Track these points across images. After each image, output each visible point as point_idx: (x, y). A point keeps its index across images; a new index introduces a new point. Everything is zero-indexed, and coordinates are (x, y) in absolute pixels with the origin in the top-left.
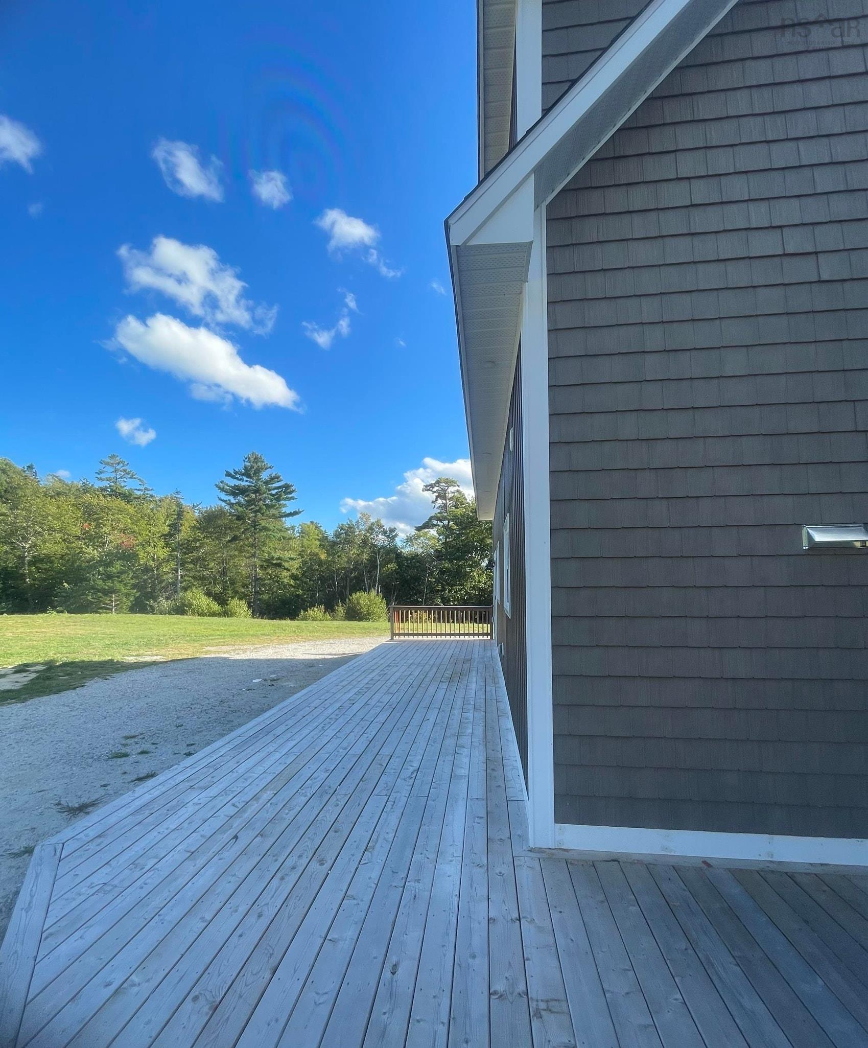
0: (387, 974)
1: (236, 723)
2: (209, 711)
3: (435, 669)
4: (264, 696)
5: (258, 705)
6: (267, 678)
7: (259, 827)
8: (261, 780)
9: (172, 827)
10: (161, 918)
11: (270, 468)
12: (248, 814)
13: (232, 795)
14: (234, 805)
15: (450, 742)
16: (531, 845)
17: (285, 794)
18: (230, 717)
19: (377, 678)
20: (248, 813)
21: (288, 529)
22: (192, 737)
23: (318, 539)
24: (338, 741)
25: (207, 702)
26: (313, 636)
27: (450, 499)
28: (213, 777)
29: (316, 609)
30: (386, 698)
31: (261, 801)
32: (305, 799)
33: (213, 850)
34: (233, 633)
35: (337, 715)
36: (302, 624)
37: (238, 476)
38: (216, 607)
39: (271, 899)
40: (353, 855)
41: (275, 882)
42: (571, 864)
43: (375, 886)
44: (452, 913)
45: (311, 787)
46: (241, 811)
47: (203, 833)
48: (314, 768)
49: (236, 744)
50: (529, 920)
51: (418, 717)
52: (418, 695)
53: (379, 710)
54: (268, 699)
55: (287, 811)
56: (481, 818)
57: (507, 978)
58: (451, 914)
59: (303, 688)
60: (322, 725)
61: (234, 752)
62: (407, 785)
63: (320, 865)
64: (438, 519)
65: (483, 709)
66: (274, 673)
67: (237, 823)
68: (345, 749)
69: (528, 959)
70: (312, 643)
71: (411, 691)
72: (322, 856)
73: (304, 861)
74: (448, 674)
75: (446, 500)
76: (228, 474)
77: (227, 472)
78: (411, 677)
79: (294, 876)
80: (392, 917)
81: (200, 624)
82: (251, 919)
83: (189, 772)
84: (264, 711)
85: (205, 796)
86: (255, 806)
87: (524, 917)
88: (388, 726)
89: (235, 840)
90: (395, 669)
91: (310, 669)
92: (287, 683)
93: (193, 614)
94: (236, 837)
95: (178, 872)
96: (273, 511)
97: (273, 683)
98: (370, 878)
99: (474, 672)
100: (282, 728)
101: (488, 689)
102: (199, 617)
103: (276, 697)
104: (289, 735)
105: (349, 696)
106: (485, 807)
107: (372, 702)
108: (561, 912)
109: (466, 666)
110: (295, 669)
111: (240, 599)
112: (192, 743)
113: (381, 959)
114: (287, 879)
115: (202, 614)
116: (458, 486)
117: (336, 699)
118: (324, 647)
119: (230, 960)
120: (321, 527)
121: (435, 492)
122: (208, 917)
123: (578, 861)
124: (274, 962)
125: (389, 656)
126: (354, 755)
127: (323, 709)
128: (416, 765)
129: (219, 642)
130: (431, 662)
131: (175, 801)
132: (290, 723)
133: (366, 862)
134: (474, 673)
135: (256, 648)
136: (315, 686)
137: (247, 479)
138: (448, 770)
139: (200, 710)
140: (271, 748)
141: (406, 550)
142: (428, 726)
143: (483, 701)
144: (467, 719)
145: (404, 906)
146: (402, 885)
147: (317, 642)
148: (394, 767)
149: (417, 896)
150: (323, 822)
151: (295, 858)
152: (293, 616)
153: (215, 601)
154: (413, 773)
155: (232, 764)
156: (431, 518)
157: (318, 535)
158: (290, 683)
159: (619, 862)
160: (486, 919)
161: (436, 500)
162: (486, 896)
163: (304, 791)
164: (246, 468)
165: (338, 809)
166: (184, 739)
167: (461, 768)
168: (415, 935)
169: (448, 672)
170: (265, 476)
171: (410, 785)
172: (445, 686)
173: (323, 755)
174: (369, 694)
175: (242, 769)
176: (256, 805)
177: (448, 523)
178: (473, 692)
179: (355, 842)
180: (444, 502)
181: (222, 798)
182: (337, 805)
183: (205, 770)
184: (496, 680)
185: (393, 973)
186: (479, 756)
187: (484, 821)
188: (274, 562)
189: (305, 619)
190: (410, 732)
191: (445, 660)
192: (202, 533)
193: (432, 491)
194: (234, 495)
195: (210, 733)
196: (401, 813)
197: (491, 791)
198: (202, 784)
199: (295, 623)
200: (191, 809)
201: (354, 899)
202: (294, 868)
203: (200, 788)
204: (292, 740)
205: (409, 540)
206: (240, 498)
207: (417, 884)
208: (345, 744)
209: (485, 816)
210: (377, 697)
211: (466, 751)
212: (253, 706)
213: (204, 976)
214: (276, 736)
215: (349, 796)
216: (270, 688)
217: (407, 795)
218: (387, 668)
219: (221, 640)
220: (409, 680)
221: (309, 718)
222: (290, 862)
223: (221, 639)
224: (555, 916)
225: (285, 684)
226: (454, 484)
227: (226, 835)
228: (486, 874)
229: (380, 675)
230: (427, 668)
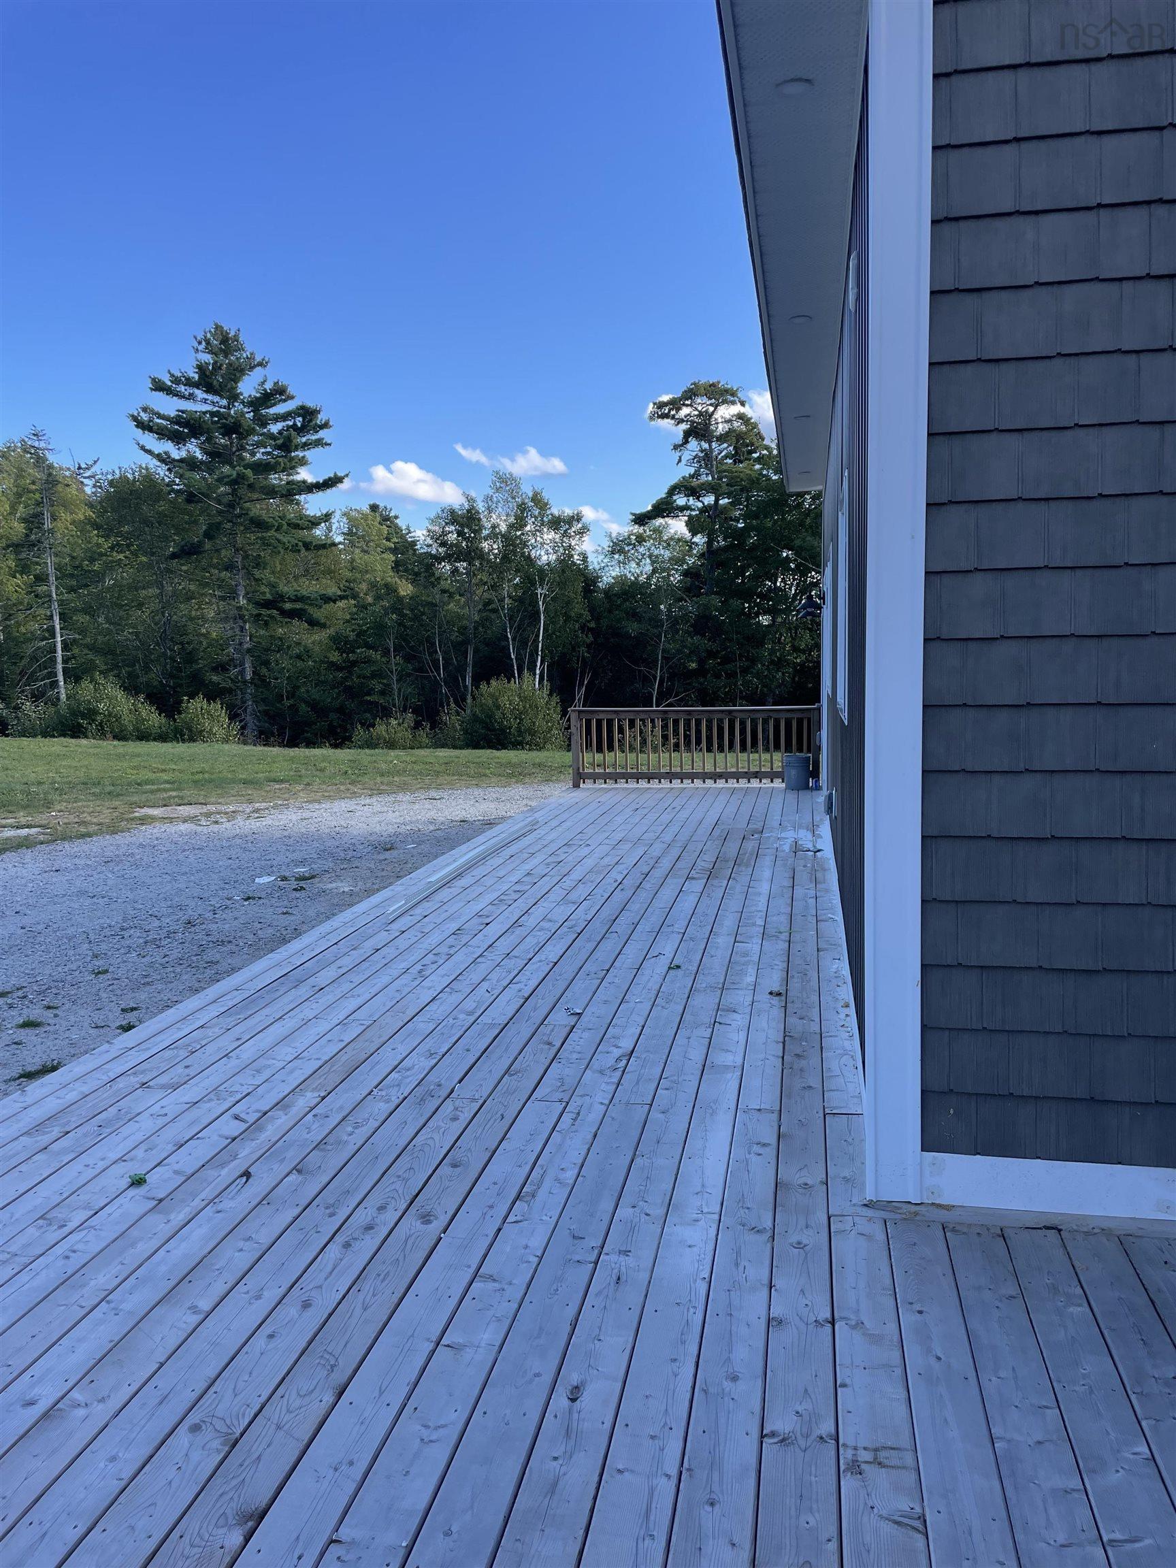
0: (560, 1401)
1: (223, 966)
2: (163, 943)
3: (675, 852)
4: (285, 910)
5: (270, 931)
6: (287, 874)
7: (293, 1156)
8: (292, 1072)
9: (114, 1156)
10: (112, 1305)
11: (260, 364)
12: (271, 1131)
13: (233, 1100)
14: (237, 1118)
15: (704, 1003)
16: (870, 1195)
17: (344, 1099)
18: (212, 954)
19: (542, 870)
20: (268, 1133)
21: (314, 522)
22: (131, 995)
23: (390, 549)
24: (455, 998)
25: (157, 923)
26: (388, 784)
27: (722, 439)
28: (187, 1067)
29: (394, 722)
30: (560, 914)
31: (294, 1110)
32: (385, 1108)
33: (203, 1196)
34: (200, 776)
35: (451, 947)
36: (365, 755)
37: (182, 388)
38: (154, 718)
39: (326, 1279)
40: (491, 1207)
41: (334, 1250)
42: (954, 1230)
43: (536, 1260)
44: (695, 1307)
45: (398, 1085)
46: (255, 1127)
47: (176, 1167)
48: (403, 1050)
49: (231, 1004)
50: (853, 1323)
51: (632, 953)
52: (636, 907)
53: (543, 936)
54: (293, 918)
55: (350, 1129)
56: (764, 1145)
57: (797, 1413)
58: (692, 1310)
59: (369, 893)
60: (418, 967)
61: (230, 1019)
62: (608, 1083)
63: (422, 1223)
64: (693, 492)
65: (785, 936)
66: (302, 862)
67: (246, 1152)
68: (470, 1014)
69: (844, 1385)
70: (391, 798)
71: (619, 897)
72: (428, 1208)
73: (391, 1216)
74: (706, 862)
75: (710, 442)
76: (159, 386)
77: (154, 380)
78: (620, 868)
79: (369, 1244)
80: (571, 1312)
81: (121, 757)
82: (290, 1310)
83: (134, 1058)
84: (284, 941)
85: (173, 1102)
86: (282, 1121)
87: (842, 1318)
88: (567, 969)
89: (244, 1179)
90: (586, 851)
91: (387, 855)
92: (334, 885)
93: (102, 733)
94: (247, 1174)
95: (134, 1232)
96: (274, 479)
97: (302, 884)
98: (526, 1247)
99: (767, 858)
100: (329, 974)
101: (799, 891)
102: (116, 743)
103: (311, 913)
104: (346, 987)
105: (476, 907)
106: (776, 1128)
107: (530, 921)
108: (920, 1312)
109: (750, 845)
110: (351, 853)
111: (210, 698)
112: (133, 1005)
113: (548, 1378)
114: (356, 1246)
115: (120, 736)
116: (743, 404)
117: (448, 914)
118: (417, 806)
119: (254, 1374)
120: (396, 517)
121: (681, 421)
122: (205, 1305)
123: (970, 1225)
124: (339, 1377)
125: (568, 824)
126: (493, 1025)
127: (420, 935)
128: (627, 1044)
129: (170, 797)
130: (668, 837)
131: (113, 1110)
132: (347, 962)
133: (519, 1218)
134: (767, 861)
135: (257, 811)
136: (400, 888)
137: (205, 396)
138: (697, 1055)
139: (141, 941)
140: (308, 1012)
141: (610, 573)
142: (655, 970)
143: (784, 919)
144: (746, 954)
145: (597, 1295)
146: (593, 1258)
147: (400, 797)
148: (578, 1048)
149: (623, 1278)
150: (426, 1149)
151: (372, 1212)
152: (339, 738)
153: (152, 703)
154: (618, 1060)
155: (227, 1042)
156: (673, 491)
157: (388, 539)
158: (340, 884)
159: (1060, 1231)
160: (763, 1321)
161: (686, 442)
162: (766, 1281)
163: (384, 1093)
164: (201, 368)
165: (457, 1127)
166: (114, 998)
167: (728, 1051)
168: (615, 1344)
169: (706, 857)
170: (248, 387)
171: (613, 1083)
172: (698, 886)
173: (422, 1025)
174: (522, 905)
175: (248, 1051)
176: (284, 1118)
177: (717, 501)
178: (764, 900)
179: (495, 1183)
180: (705, 446)
181: (208, 1105)
182: (455, 1119)
183: (168, 1053)
184: (819, 875)
185: (573, 1400)
186: (768, 1027)
187: (770, 1153)
188: (288, 606)
189: (371, 744)
190: (616, 980)
191: (699, 832)
192: (107, 537)
193: (673, 417)
194: (178, 439)
195: (171, 986)
196: (592, 1134)
197: (789, 1097)
198: (163, 1080)
199: (344, 754)
200: (146, 1124)
201: (494, 1280)
202: (369, 1228)
203: (163, 1087)
204: (353, 996)
205: (618, 548)
206: (193, 449)
207: (622, 1258)
208: (469, 1004)
209: (774, 1141)
210: (538, 912)
211: (739, 1020)
212: (259, 932)
213: (206, 1396)
214: (317, 988)
215: (481, 1102)
216: (298, 894)
217: (607, 1102)
218: (565, 849)
219: (174, 794)
220: (614, 874)
221: (389, 952)
222: (361, 1217)
223: (174, 790)
224: (907, 1318)
225: (330, 886)
226: (730, 398)
227: (226, 1170)
228: (769, 1245)
229: (548, 864)
230: (657, 849)
